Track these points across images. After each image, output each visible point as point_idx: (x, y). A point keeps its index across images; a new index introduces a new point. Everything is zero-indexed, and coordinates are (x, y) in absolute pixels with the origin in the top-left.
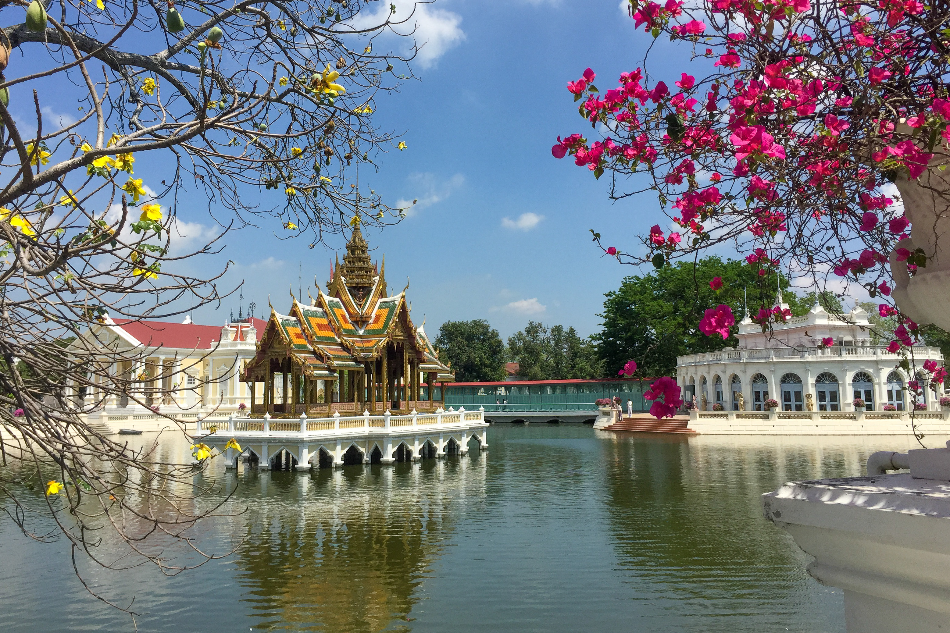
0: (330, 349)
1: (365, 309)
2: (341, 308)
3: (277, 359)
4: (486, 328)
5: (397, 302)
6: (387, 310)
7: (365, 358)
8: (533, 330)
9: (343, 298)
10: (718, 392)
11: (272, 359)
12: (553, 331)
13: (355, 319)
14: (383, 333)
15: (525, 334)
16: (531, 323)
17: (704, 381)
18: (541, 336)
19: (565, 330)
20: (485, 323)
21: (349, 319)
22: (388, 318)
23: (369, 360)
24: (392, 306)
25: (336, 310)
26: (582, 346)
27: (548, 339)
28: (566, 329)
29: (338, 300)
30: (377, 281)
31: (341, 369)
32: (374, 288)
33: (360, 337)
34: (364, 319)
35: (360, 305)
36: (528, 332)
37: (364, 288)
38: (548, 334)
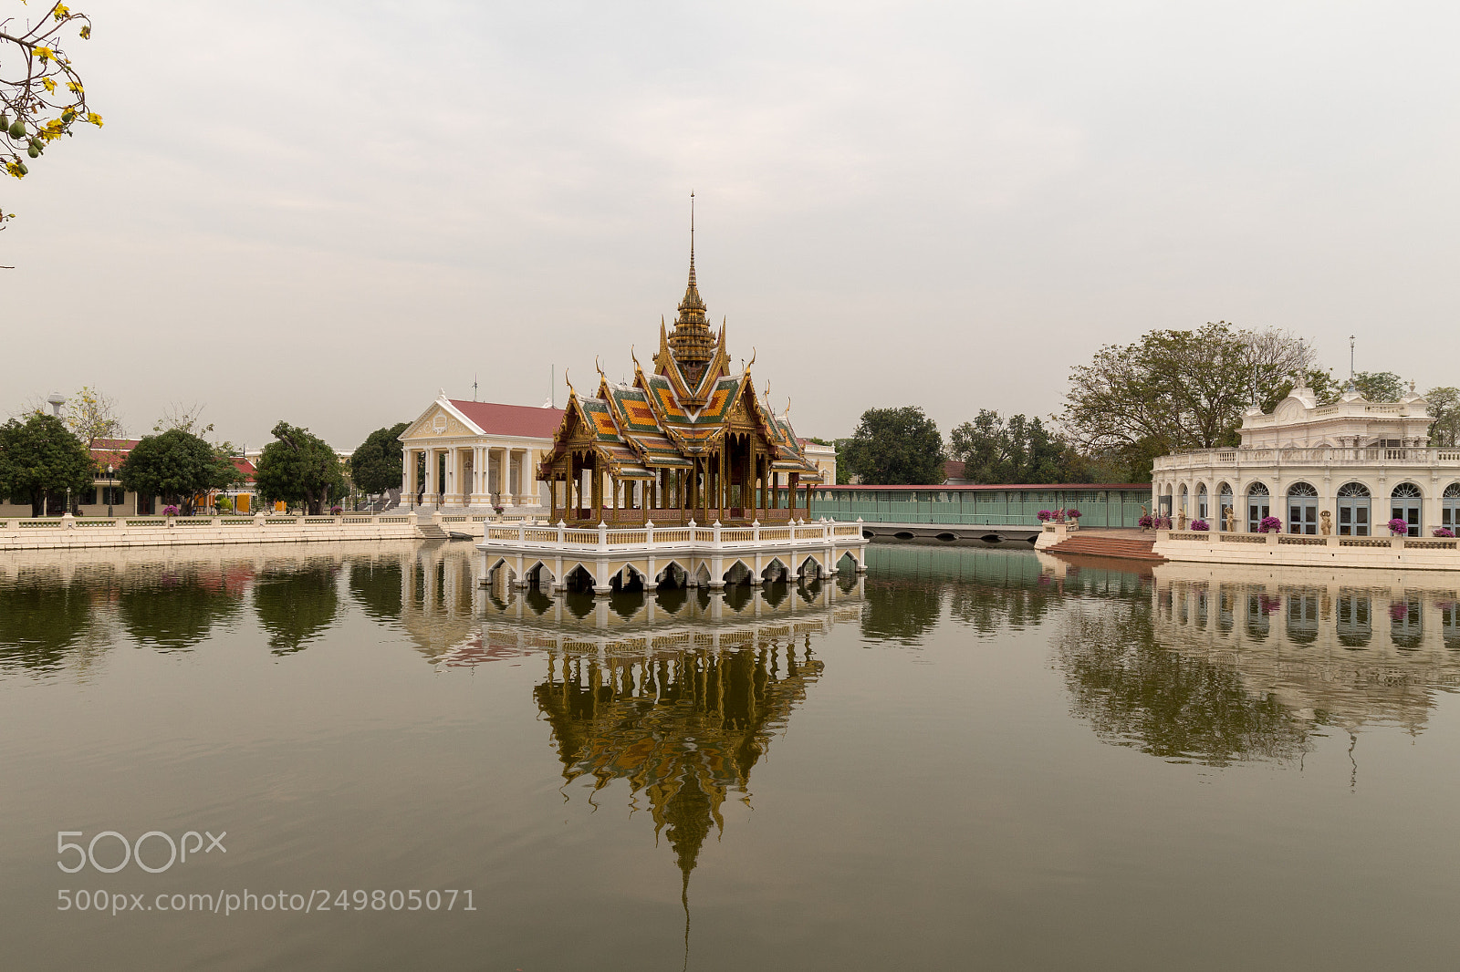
0: (650, 441)
1: (699, 391)
2: (668, 388)
3: (580, 452)
4: (920, 416)
5: (739, 382)
6: (727, 391)
7: (695, 452)
8: (985, 420)
9: (671, 375)
10: (1202, 506)
11: (574, 453)
12: (1013, 421)
13: (685, 403)
14: (720, 422)
15: (974, 425)
16: (982, 411)
17: (1184, 489)
18: (996, 427)
19: (1028, 421)
20: (918, 411)
21: (677, 403)
22: (728, 403)
23: (700, 456)
24: (732, 386)
25: (660, 391)
26: (1050, 442)
27: (1004, 431)
28: (1029, 419)
29: (665, 378)
30: (715, 354)
31: (664, 466)
32: (711, 363)
33: (693, 425)
34: (697, 403)
35: (693, 385)
36: (978, 422)
37: (698, 363)
38: (1005, 426)
